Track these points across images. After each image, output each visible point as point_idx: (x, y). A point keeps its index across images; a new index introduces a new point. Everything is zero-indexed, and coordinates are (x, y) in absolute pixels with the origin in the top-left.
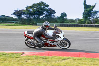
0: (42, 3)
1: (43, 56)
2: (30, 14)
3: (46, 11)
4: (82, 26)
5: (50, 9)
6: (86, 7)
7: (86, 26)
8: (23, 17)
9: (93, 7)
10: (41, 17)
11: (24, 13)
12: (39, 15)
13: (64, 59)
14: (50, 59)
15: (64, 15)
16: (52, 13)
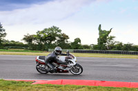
0: (55, 27)
1: (55, 85)
2: (42, 39)
3: (59, 36)
4: (97, 52)
5: (63, 35)
6: (101, 32)
7: (101, 52)
8: (34, 42)
9: (109, 32)
10: (53, 42)
11: (35, 39)
12: (51, 41)
13: (79, 88)
14: (63, 88)
15: (78, 40)
16: (65, 39)
